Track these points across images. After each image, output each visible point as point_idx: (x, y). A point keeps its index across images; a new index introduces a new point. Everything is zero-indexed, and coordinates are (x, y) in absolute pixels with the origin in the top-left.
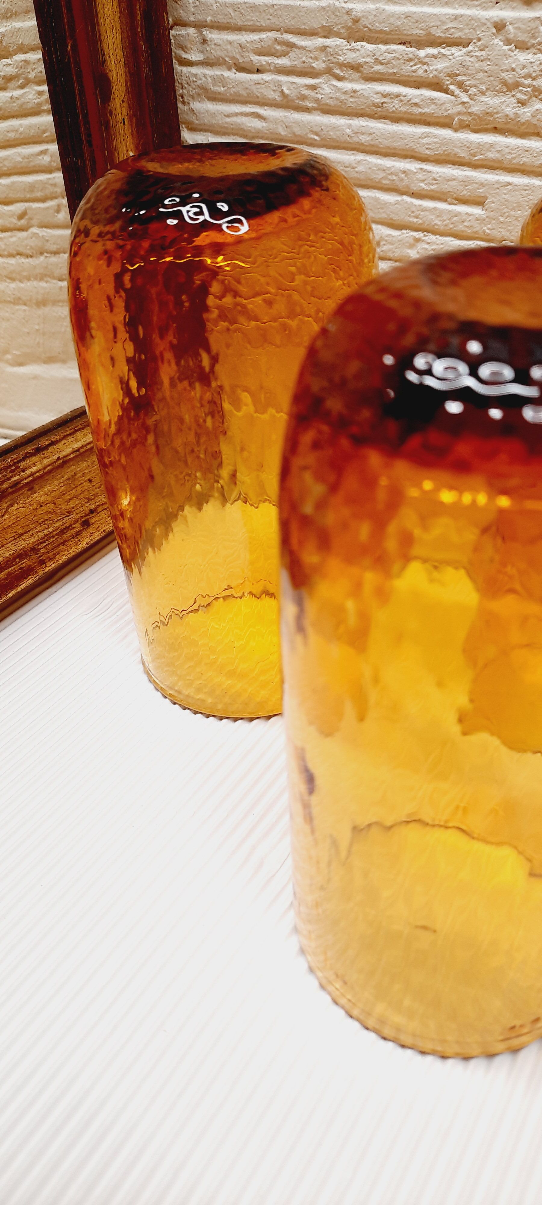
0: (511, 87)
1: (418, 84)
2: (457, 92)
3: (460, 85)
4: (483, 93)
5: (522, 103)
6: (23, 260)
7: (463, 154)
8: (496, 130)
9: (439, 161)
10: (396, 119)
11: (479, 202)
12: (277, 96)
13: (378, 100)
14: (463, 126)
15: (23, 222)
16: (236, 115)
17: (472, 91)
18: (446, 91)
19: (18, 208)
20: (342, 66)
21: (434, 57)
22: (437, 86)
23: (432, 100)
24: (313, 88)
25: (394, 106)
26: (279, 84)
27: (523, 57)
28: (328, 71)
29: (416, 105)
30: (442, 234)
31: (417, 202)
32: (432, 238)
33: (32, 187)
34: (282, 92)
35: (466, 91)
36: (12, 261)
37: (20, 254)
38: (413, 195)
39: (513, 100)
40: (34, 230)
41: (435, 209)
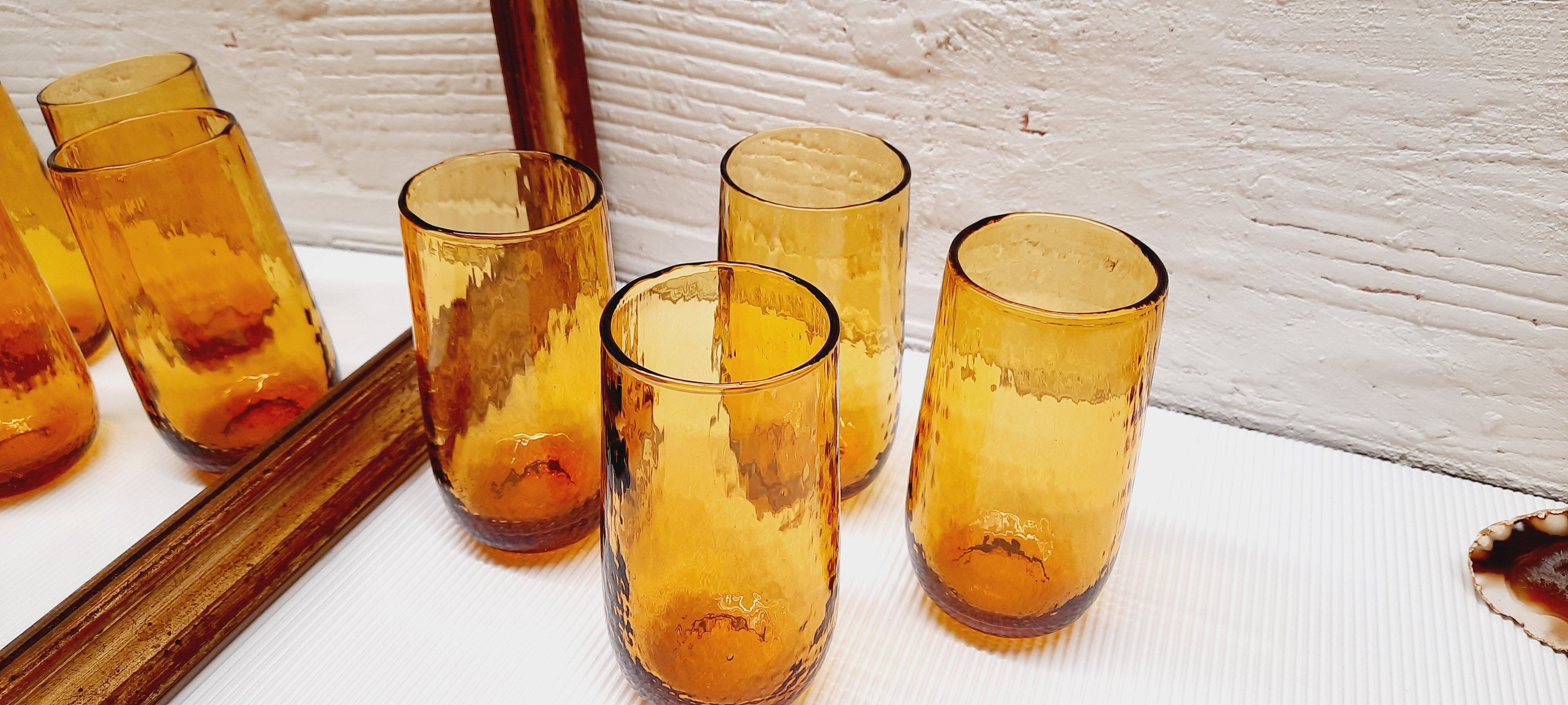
0: (816, 31)
1: (755, 22)
2: (781, 30)
3: (782, 26)
4: (797, 32)
5: (823, 41)
6: (440, 117)
7: (788, 67)
8: (808, 54)
9: (772, 69)
10: (740, 41)
11: (802, 97)
12: (655, 21)
13: (727, 30)
14: (785, 50)
15: (440, 89)
16: (623, 29)
17: (791, 30)
18: (773, 28)
19: (437, 77)
20: (701, 6)
21: (763, 8)
22: (766, 24)
23: (764, 34)
24: (681, 18)
25: (740, 35)
26: (656, 13)
27: (821, 14)
28: (692, 9)
29: (754, 36)
30: (779, 115)
31: (759, 94)
32: (771, 117)
33: (451, 64)
34: (658, 19)
35: (786, 29)
36: (429, 117)
37: (437, 112)
38: (756, 89)
39: (817, 39)
40: (451, 95)
41: (772, 100)
